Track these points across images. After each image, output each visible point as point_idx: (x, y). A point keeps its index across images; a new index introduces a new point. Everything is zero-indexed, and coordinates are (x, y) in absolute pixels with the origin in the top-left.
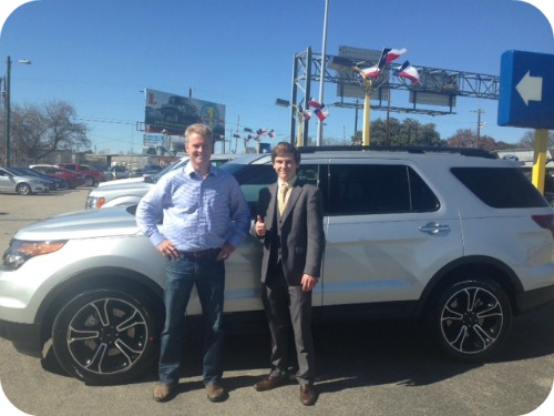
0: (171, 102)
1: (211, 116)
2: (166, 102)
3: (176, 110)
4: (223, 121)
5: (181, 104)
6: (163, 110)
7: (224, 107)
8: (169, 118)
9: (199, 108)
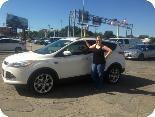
0: (13, 18)
1: (24, 22)
2: (12, 18)
3: (15, 20)
4: (27, 24)
5: (16, 18)
6: (12, 20)
7: (27, 20)
8: (13, 23)
9: (21, 20)
